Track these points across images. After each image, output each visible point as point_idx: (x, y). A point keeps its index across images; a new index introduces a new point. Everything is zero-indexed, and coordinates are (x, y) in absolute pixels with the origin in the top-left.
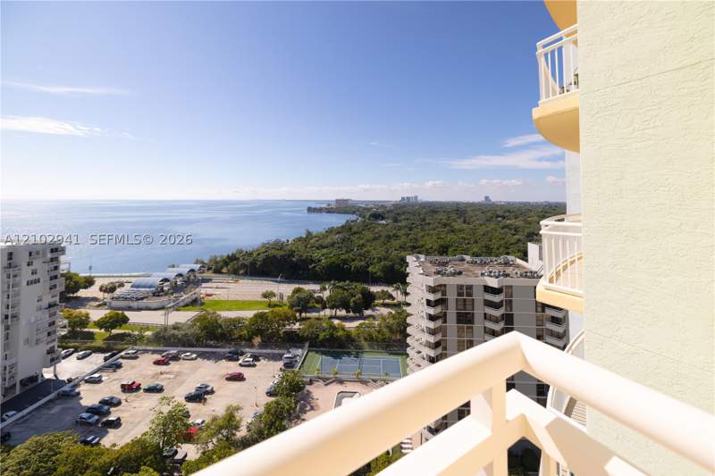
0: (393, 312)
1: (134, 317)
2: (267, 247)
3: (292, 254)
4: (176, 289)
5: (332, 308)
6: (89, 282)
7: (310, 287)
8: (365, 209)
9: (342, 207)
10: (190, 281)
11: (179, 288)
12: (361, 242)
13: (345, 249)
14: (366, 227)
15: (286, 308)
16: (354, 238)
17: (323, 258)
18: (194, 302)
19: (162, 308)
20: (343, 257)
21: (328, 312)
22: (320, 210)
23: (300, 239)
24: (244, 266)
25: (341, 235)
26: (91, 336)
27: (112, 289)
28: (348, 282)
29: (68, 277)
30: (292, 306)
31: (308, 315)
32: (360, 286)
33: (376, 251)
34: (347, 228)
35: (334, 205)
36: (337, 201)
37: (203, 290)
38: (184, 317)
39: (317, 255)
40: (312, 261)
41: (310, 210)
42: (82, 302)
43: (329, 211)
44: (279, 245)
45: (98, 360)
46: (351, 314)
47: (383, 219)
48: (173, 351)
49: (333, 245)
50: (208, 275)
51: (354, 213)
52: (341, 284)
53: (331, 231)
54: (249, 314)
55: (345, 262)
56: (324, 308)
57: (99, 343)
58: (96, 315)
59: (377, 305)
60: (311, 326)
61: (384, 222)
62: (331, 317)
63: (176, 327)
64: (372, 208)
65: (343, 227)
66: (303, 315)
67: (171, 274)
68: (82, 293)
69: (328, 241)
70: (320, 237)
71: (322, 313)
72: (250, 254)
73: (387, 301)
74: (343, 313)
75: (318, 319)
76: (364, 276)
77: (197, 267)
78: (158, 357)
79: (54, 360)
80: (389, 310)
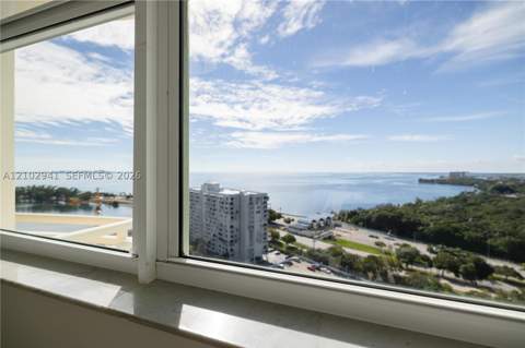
0: (520, 292)
1: (299, 239)
2: (380, 208)
3: (401, 215)
4: (320, 227)
5: (439, 268)
6: (279, 216)
7: (422, 249)
8: (487, 181)
9: (456, 179)
10: (327, 224)
11: (321, 227)
12: (479, 214)
13: (456, 219)
14: (485, 198)
15: (394, 258)
16: (471, 208)
17: (432, 225)
18: (330, 238)
19: (311, 237)
20: (454, 225)
21: (434, 271)
22: (432, 182)
23: (410, 205)
24: (361, 220)
25: (453, 205)
26: (280, 245)
27: (288, 221)
28: (458, 249)
29: (271, 212)
30: (399, 257)
31: (414, 267)
32: (473, 256)
33: (497, 225)
34: (462, 199)
35: (447, 177)
36: (451, 174)
37: (335, 232)
38: (324, 246)
39: (425, 219)
40: (420, 224)
41: (421, 181)
42: (278, 226)
43: (442, 182)
44: (390, 208)
45: (283, 257)
46: (461, 279)
47: (512, 192)
48: (317, 265)
49: (443, 213)
50: (339, 222)
51: (472, 185)
52: (451, 249)
53: (442, 200)
54: (364, 254)
55: (456, 230)
56: (431, 266)
57: (284, 249)
58: (283, 234)
59: (499, 279)
60: (415, 277)
61: (513, 196)
62: (438, 276)
63: (319, 250)
64: (496, 181)
65: (456, 198)
66: (410, 266)
67: (317, 218)
68: (277, 221)
69: (438, 208)
70: (428, 204)
71: (428, 270)
72: (367, 212)
73: (510, 278)
74: (452, 275)
75: (423, 273)
76: (480, 246)
77: (332, 216)
78: (310, 265)
79: (266, 252)
80: (516, 289)
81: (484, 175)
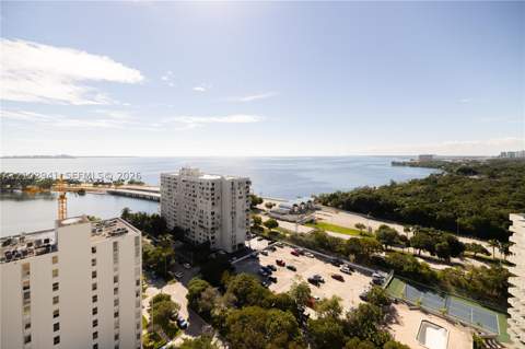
0: (489, 267)
1: (282, 224)
2: (359, 191)
3: (378, 198)
4: (301, 212)
5: (416, 247)
6: (261, 201)
7: (399, 229)
8: (452, 164)
9: (426, 162)
10: (308, 208)
11: (303, 211)
12: (448, 194)
13: (429, 199)
14: (452, 180)
15: (374, 239)
16: (440, 190)
17: (407, 205)
18: (311, 222)
19: (294, 222)
20: (428, 206)
21: (412, 250)
22: (404, 164)
23: (386, 187)
24: (343, 203)
25: (425, 187)
26: (262, 230)
27: (270, 206)
28: (432, 229)
29: (253, 197)
30: (379, 238)
31: (393, 248)
32: (447, 235)
33: (466, 204)
34: (431, 181)
35: (417, 160)
36: (421, 156)
37: (316, 215)
38: (306, 230)
39: (401, 201)
40: (397, 206)
41: (394, 164)
42: (259, 211)
43: (413, 165)
44: (368, 191)
45: (265, 243)
46: (436, 257)
47: (475, 173)
48: (301, 249)
49: (417, 194)
50: (319, 205)
51: (439, 167)
52: (426, 229)
53: (414, 182)
54: (346, 237)
55: (429, 210)
56: (408, 245)
57: (266, 234)
58: (265, 219)
59: (467, 256)
60: (395, 257)
61: (475, 177)
62: (415, 255)
63: (302, 235)
64: (460, 163)
65: (427, 179)
66: (389, 247)
67: (298, 202)
68: (258, 206)
69: (412, 190)
70: (403, 186)
71: (406, 250)
72: (347, 195)
73: (478, 254)
74: (428, 254)
75: (402, 254)
76: (450, 225)
77: (312, 200)
78: (292, 250)
79: (249, 238)
80: (482, 264)
81: (449, 158)
